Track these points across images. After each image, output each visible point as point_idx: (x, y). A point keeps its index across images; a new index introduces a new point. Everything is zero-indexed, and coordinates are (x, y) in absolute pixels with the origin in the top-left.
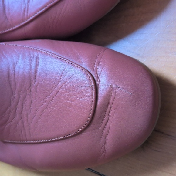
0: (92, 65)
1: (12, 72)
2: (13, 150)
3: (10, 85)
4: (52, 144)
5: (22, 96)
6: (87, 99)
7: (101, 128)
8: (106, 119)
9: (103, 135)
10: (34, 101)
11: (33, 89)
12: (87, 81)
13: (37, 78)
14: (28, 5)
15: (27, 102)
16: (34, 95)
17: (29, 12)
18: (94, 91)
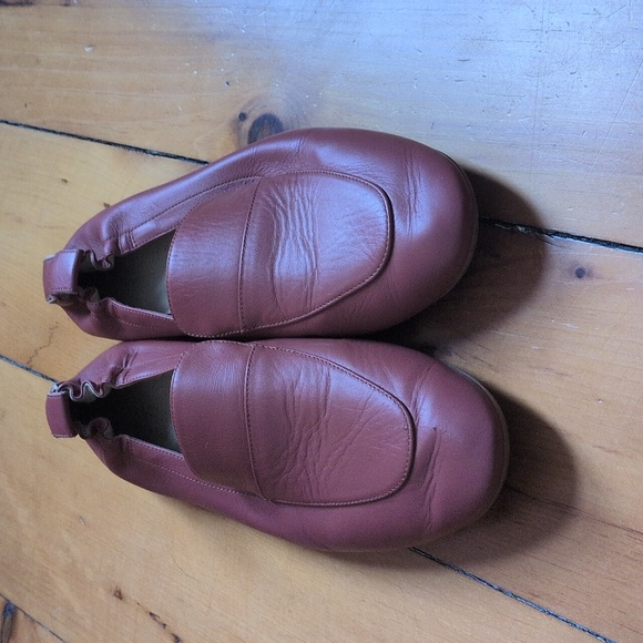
0: (409, 392)
1: (289, 397)
2: (291, 515)
3: (288, 418)
4: (357, 509)
5: (305, 435)
6: (401, 446)
7: (425, 485)
8: (429, 476)
9: (428, 497)
10: (323, 442)
11: (322, 426)
12: (403, 419)
13: (328, 408)
14: (312, 288)
15: (315, 444)
16: (323, 434)
17: (313, 301)
18: (410, 435)
